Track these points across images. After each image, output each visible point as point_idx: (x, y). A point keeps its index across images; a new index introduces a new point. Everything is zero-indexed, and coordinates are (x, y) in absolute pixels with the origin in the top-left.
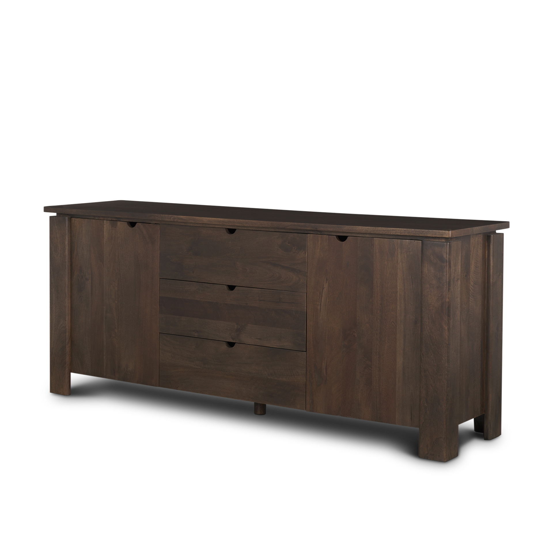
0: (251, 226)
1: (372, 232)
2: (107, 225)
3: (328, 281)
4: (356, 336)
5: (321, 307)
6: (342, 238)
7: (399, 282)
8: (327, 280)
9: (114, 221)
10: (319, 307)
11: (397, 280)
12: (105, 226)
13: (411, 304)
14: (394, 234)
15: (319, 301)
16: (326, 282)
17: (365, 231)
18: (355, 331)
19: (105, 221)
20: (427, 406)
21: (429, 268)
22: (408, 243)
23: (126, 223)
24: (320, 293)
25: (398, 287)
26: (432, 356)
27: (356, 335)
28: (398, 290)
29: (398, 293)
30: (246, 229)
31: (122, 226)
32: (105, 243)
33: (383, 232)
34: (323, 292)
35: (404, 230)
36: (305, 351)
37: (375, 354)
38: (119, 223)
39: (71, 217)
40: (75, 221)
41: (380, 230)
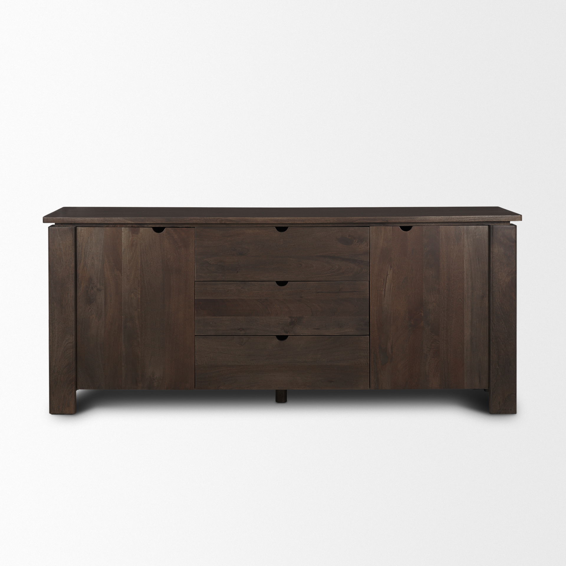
0: (315, 223)
1: (445, 221)
2: (125, 232)
3: (392, 269)
4: (423, 316)
5: (386, 292)
6: (406, 228)
7: (465, 263)
8: (391, 267)
9: (135, 227)
10: (383, 293)
11: (464, 261)
12: (123, 233)
13: (478, 281)
14: (468, 221)
15: (383, 287)
16: (391, 269)
17: (438, 220)
18: (422, 311)
19: (123, 228)
20: (498, 368)
21: (499, 248)
22: (474, 229)
23: (151, 228)
24: (384, 280)
25: (465, 268)
26: (503, 325)
27: (423, 314)
28: (465, 270)
29: (465, 273)
30: (300, 226)
31: (146, 233)
32: (123, 251)
33: (457, 220)
34: (387, 279)
35: (478, 217)
36: (369, 334)
37: (442, 329)
38: (142, 230)
39: (76, 225)
40: (81, 230)
41: (454, 219)
